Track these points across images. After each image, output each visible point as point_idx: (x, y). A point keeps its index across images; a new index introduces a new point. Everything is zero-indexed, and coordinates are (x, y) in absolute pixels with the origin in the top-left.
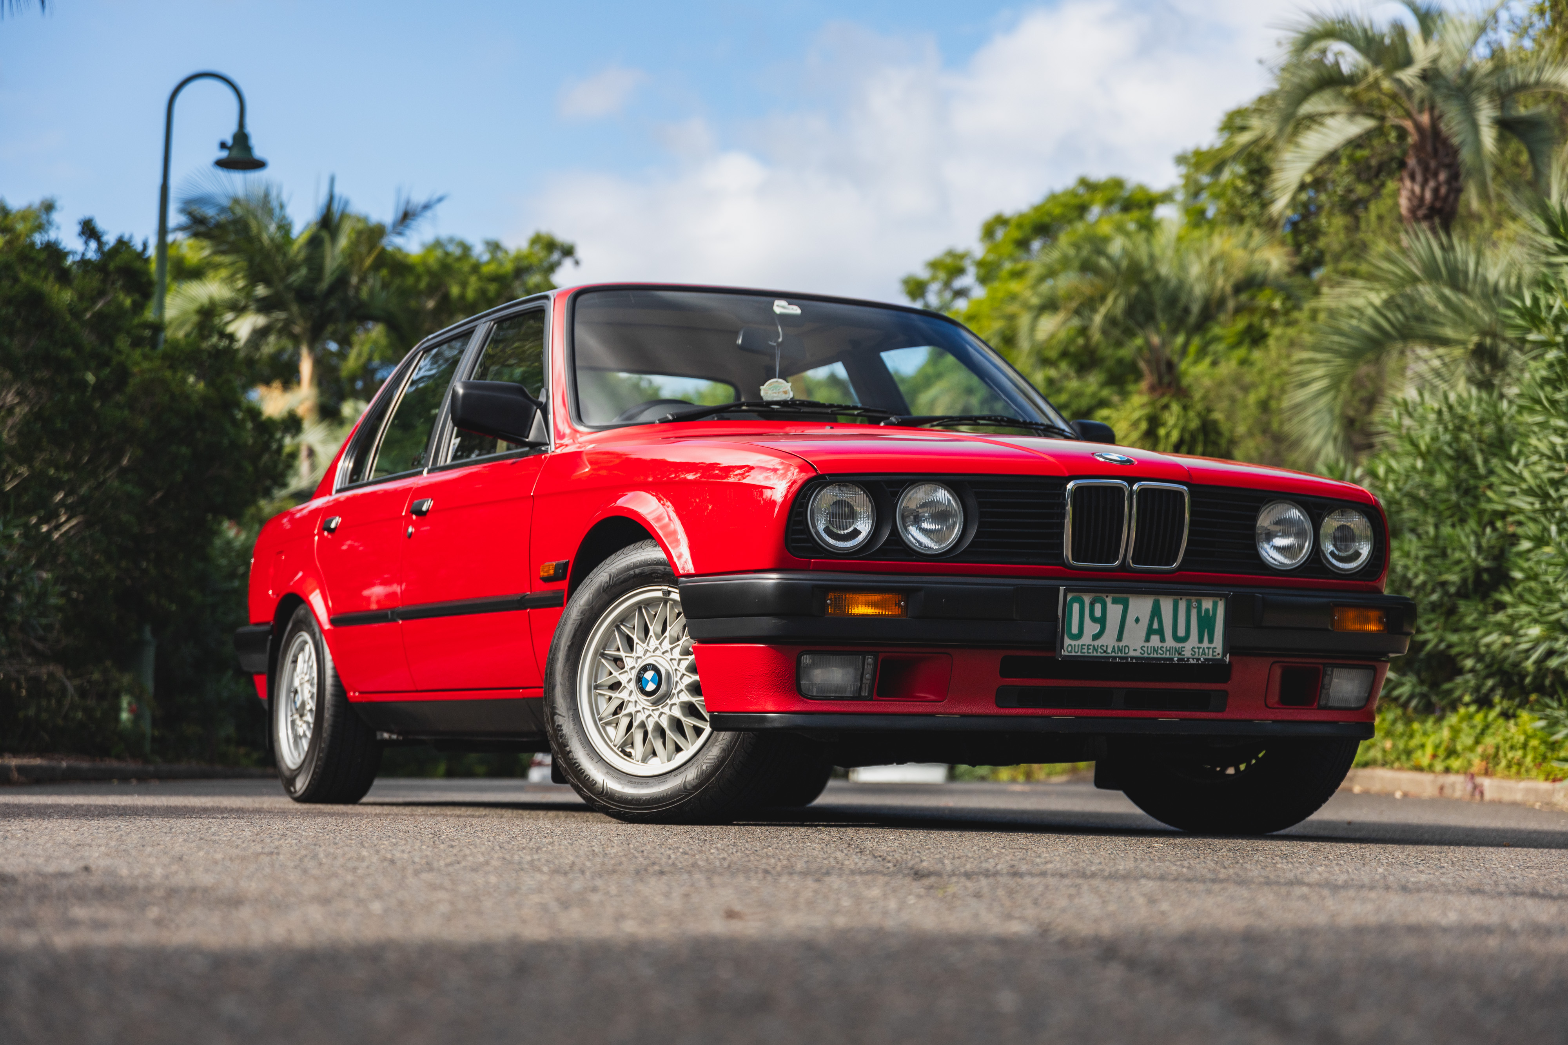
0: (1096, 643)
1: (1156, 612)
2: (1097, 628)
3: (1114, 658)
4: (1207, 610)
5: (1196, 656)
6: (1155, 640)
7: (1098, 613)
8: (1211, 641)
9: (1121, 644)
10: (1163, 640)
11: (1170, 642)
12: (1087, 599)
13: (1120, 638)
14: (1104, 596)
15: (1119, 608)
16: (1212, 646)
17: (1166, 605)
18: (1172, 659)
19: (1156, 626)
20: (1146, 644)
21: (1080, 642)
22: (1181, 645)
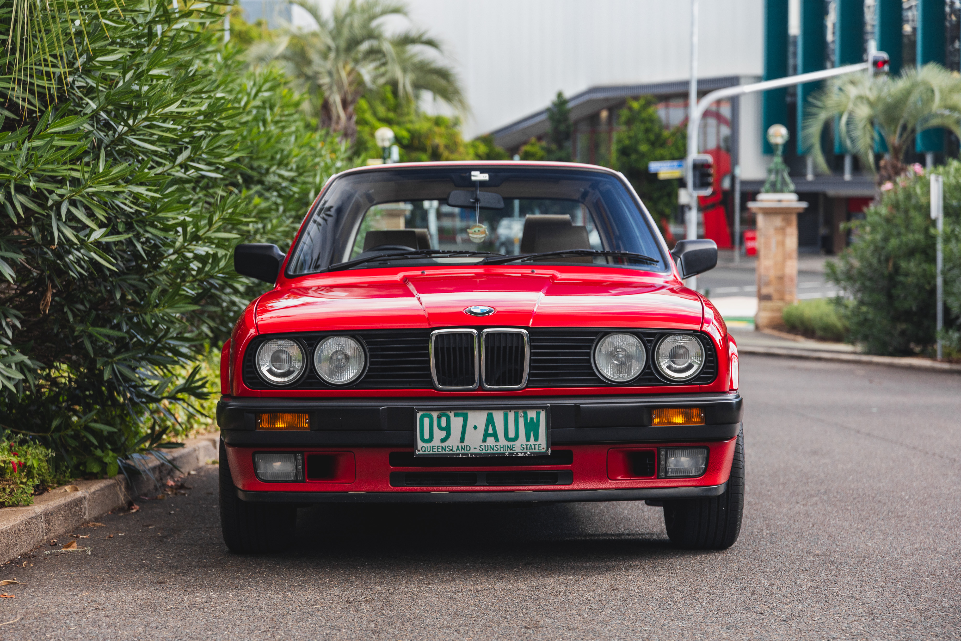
0: (444, 445)
1: (490, 421)
2: (443, 434)
3: (459, 454)
4: (532, 419)
5: (525, 451)
6: (491, 441)
7: (444, 424)
8: (536, 439)
9: (463, 445)
10: (497, 440)
11: (503, 441)
12: (435, 415)
13: (462, 440)
14: (448, 412)
15: (461, 420)
16: (537, 443)
17: (498, 416)
18: (504, 454)
19: (490, 431)
20: (483, 444)
21: (431, 444)
22: (512, 443)
